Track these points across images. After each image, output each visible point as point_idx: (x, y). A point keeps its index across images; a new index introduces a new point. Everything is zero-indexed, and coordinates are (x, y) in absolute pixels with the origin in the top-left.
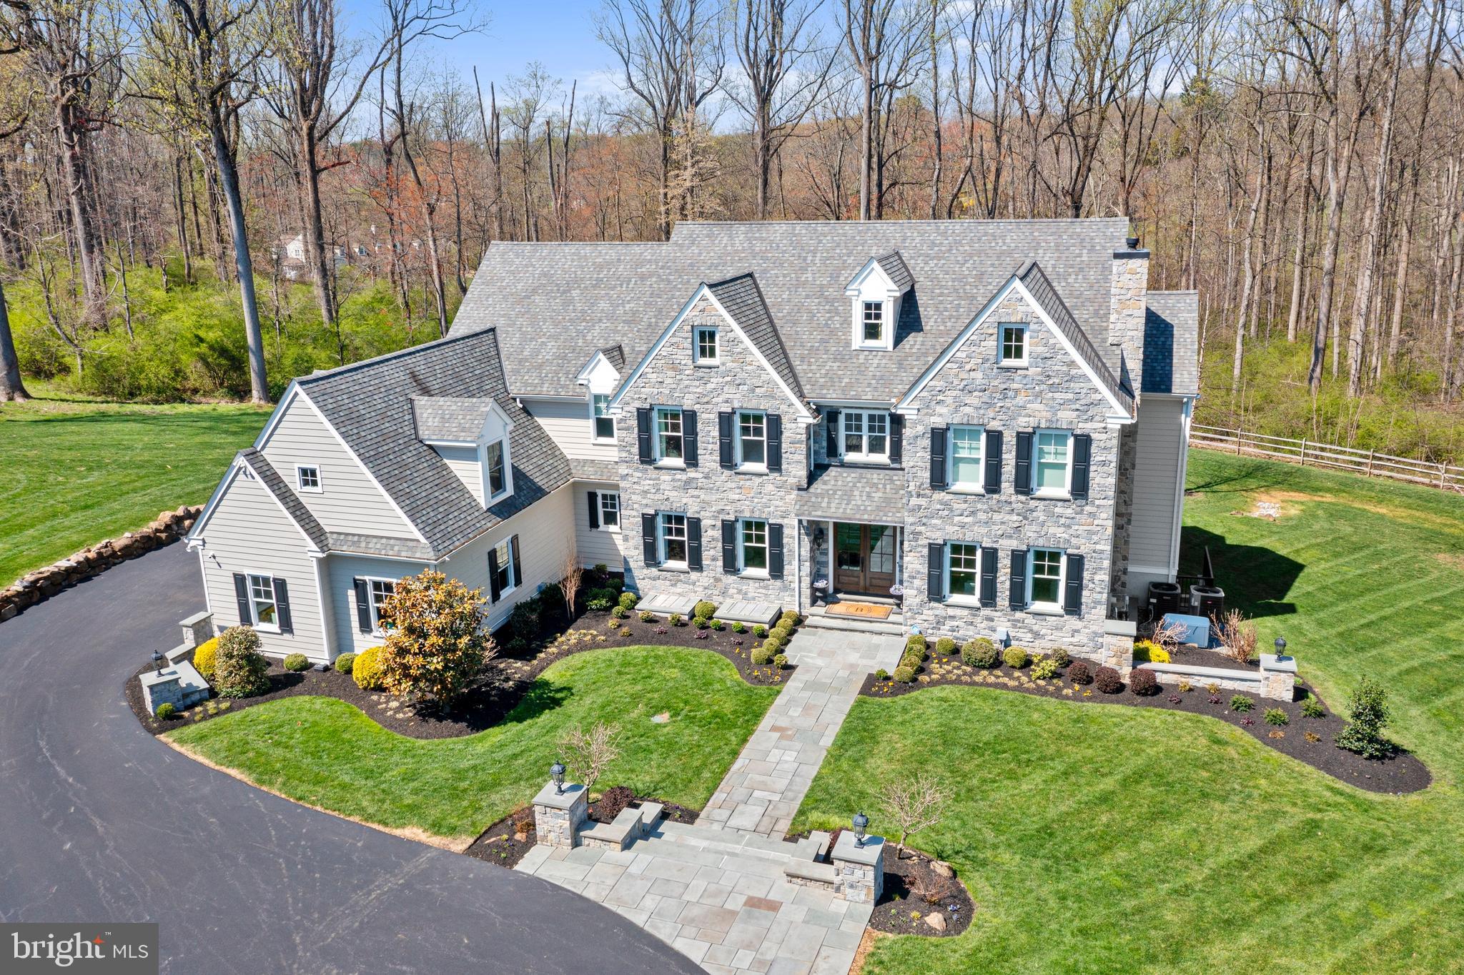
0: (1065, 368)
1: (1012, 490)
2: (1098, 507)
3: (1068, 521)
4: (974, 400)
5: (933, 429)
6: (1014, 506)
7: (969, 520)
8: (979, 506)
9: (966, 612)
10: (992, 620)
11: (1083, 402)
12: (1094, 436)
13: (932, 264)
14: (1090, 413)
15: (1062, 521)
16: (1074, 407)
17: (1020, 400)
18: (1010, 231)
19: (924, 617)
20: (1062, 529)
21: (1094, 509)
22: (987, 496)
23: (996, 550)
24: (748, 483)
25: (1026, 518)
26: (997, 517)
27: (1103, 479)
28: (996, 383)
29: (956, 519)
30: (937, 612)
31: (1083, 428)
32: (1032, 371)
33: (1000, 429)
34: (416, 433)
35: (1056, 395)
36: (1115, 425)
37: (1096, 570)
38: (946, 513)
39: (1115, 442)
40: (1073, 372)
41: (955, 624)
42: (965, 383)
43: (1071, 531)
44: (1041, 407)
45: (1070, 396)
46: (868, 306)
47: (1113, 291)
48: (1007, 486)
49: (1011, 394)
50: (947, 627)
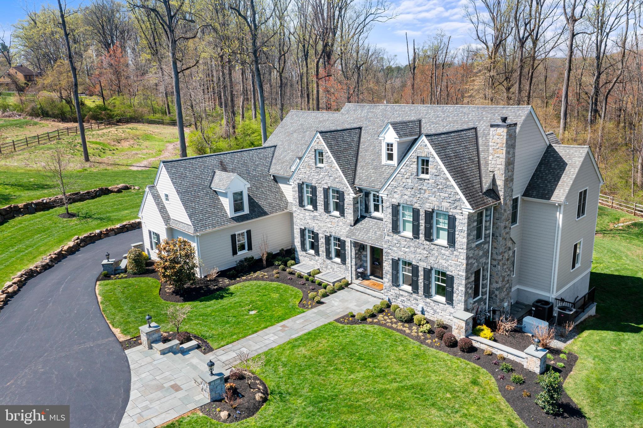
0: (444, 181)
1: (423, 238)
2: (460, 252)
3: (447, 258)
4: (407, 193)
5: (392, 205)
6: (425, 246)
7: (407, 250)
8: (411, 244)
9: (407, 294)
10: (418, 301)
11: (452, 199)
12: (457, 216)
13: (432, 126)
14: (455, 205)
15: (445, 257)
16: (448, 201)
17: (426, 195)
18: (473, 111)
19: (391, 293)
20: (444, 261)
21: (458, 254)
22: (414, 240)
23: (418, 267)
24: (334, 220)
25: (430, 253)
26: (418, 250)
27: (461, 239)
28: (416, 185)
29: (403, 249)
30: (396, 292)
31: (452, 212)
32: (431, 181)
33: (419, 208)
34: (210, 185)
35: (441, 194)
36: (466, 212)
37: (460, 284)
38: (398, 245)
39: (466, 221)
40: (448, 183)
41: (403, 299)
42: (404, 184)
43: (448, 263)
44: (435, 199)
45: (447, 195)
46: (388, 145)
47: (490, 144)
48: (422, 236)
49: (423, 191)
50: (400, 300)
